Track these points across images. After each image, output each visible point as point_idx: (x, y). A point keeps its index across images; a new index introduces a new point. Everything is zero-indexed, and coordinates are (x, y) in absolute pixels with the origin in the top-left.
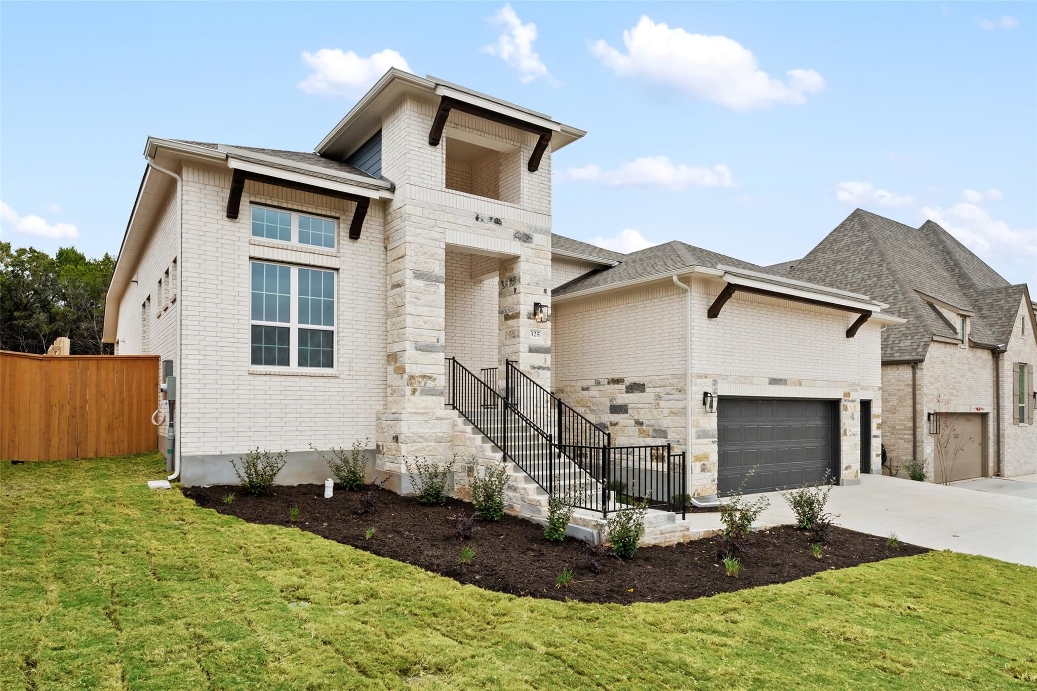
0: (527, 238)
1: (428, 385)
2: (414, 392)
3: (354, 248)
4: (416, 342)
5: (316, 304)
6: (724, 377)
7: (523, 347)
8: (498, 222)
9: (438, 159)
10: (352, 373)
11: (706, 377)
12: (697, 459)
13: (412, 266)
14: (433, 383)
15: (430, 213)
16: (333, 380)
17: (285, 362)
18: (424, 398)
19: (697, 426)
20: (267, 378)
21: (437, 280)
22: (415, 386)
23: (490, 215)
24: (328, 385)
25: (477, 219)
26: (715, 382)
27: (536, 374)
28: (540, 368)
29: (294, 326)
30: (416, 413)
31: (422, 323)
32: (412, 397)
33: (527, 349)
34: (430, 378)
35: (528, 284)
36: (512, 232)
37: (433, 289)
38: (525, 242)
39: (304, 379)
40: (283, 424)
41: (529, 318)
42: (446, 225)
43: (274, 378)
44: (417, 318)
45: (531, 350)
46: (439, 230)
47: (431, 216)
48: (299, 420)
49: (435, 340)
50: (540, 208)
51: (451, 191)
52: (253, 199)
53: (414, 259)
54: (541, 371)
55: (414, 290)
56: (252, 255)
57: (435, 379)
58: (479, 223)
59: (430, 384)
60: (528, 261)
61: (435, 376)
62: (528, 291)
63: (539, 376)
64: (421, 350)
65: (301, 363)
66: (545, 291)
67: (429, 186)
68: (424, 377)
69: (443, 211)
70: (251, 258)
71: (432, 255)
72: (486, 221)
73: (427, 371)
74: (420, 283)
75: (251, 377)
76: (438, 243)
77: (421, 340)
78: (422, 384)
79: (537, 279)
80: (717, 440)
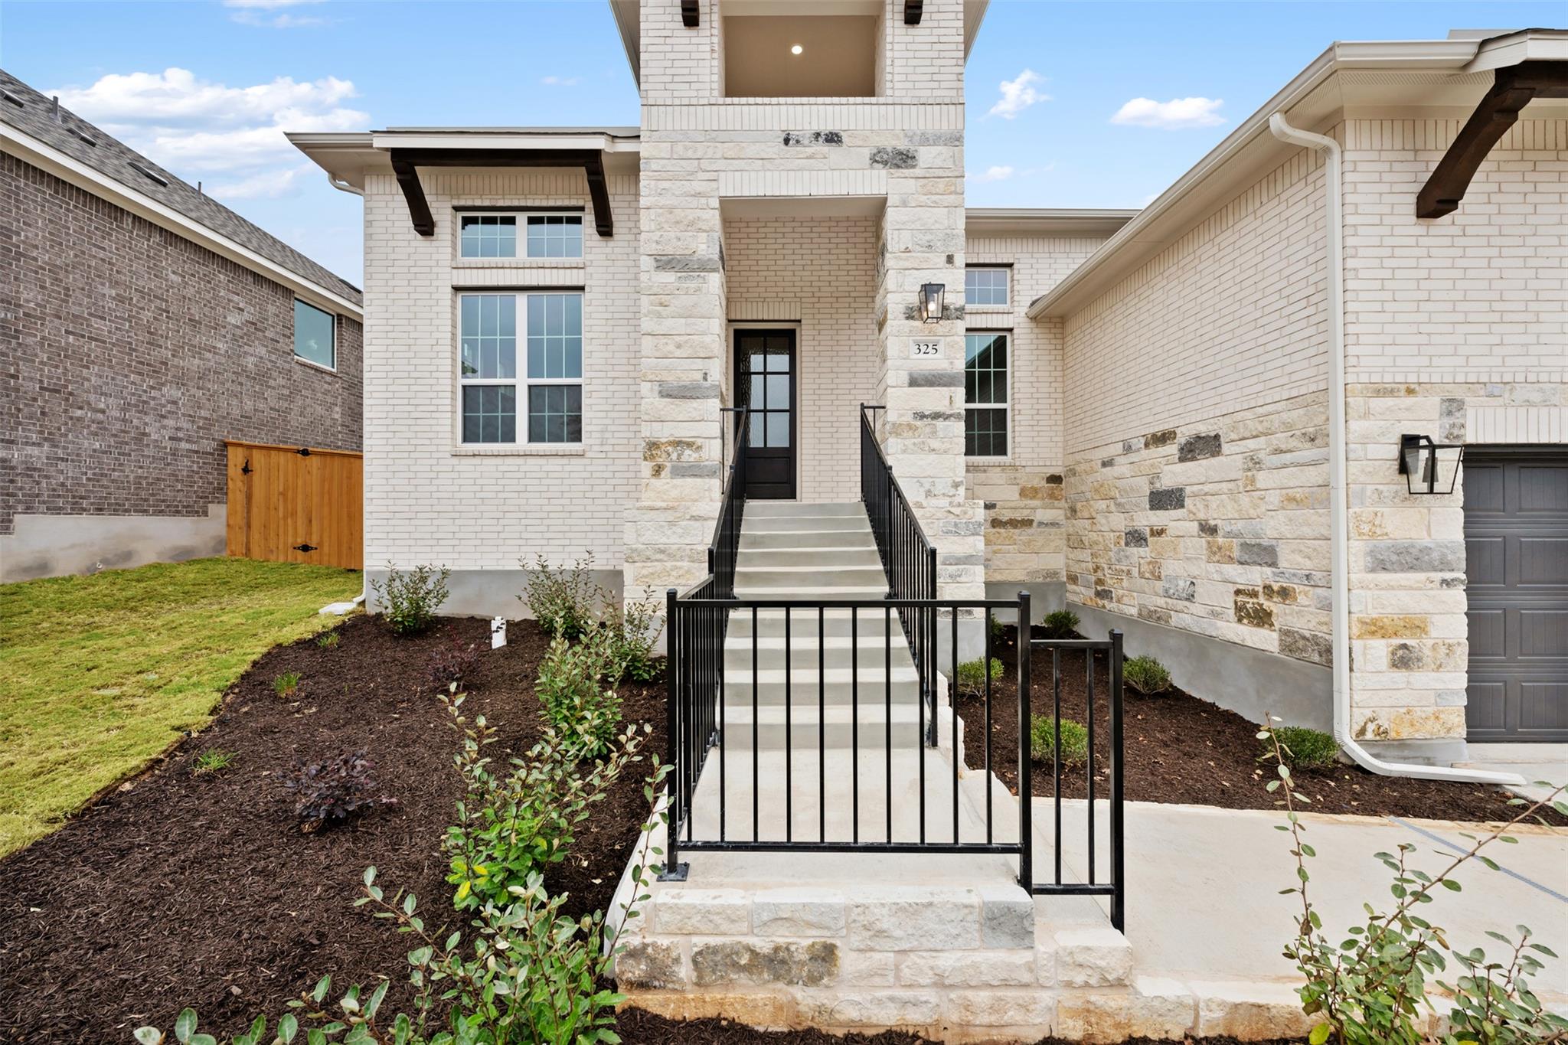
0: (903, 159)
1: (684, 458)
2: (658, 471)
3: (609, 250)
4: (661, 383)
5: (554, 345)
6: (1493, 390)
7: (896, 375)
8: (833, 138)
9: (701, 48)
10: (605, 448)
11: (1410, 392)
12: (1374, 629)
13: (653, 248)
14: (695, 455)
15: (686, 149)
16: (574, 461)
17: (510, 437)
18: (679, 481)
19: (1373, 535)
20: (477, 460)
21: (704, 267)
22: (660, 461)
23: (815, 128)
24: (567, 468)
25: (787, 141)
26: (1453, 406)
27: (928, 430)
28: (936, 416)
29: (522, 382)
30: (652, 509)
31: (671, 347)
32: (653, 481)
33: (907, 381)
34: (689, 445)
35: (907, 250)
36: (867, 153)
37: (692, 285)
38: (898, 166)
39: (531, 461)
40: (500, 529)
41: (910, 317)
42: (721, 164)
43: (487, 461)
44: (663, 340)
45: (913, 382)
46: (708, 176)
47: (690, 154)
48: (523, 522)
49: (699, 376)
50: (936, 93)
51: (736, 100)
52: (456, 203)
53: (656, 236)
54: (940, 423)
55: (655, 290)
56: (456, 283)
57: (699, 448)
58: (792, 149)
59: (689, 455)
60: (905, 204)
61: (699, 442)
62: (907, 264)
63: (934, 433)
64: (669, 396)
65: (532, 438)
66: (950, 259)
67: (685, 101)
68: (677, 443)
69: (713, 141)
70: (457, 289)
71: (691, 224)
72: (806, 142)
73: (684, 432)
74: (669, 277)
75: (455, 460)
76: (703, 200)
77: (670, 378)
78: (674, 456)
79: (928, 237)
80: (1464, 577)
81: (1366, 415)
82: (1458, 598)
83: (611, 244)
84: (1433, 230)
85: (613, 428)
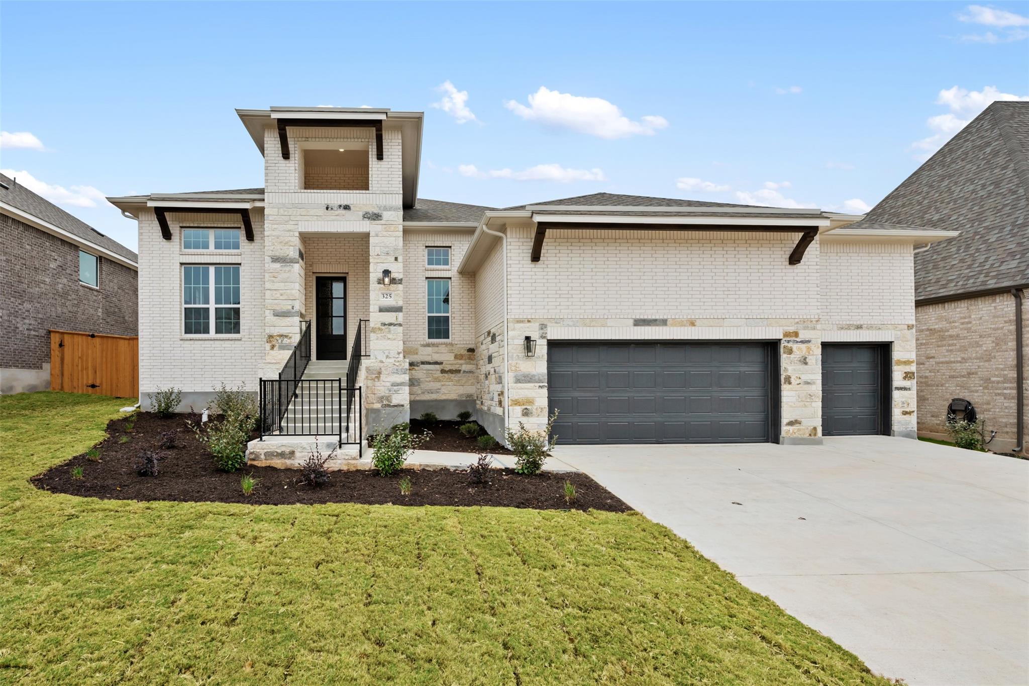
0: (376, 217)
1: (284, 342)
2: (273, 347)
3: (252, 247)
4: (274, 310)
5: (227, 290)
6: (558, 321)
7: (374, 308)
8: (347, 207)
9: (291, 168)
10: (251, 337)
11: (529, 321)
12: (516, 403)
13: (270, 253)
14: (289, 341)
15: (285, 211)
16: (237, 342)
17: (207, 331)
18: (282, 352)
19: (516, 371)
20: (192, 342)
21: (293, 261)
22: (274, 343)
23: (339, 203)
24: (233, 346)
25: (327, 208)
26: (543, 326)
27: (387, 330)
28: (390, 324)
29: (212, 306)
30: (270, 363)
31: (278, 295)
32: (271, 352)
33: (378, 309)
34: (286, 336)
35: (378, 255)
36: (361, 214)
37: (287, 269)
38: (374, 220)
39: (217, 342)
40: (202, 373)
41: (379, 283)
42: (299, 218)
43: (196, 342)
44: (275, 292)
45: (381, 310)
46: (293, 223)
47: (286, 213)
48: (213, 370)
49: (290, 307)
50: (390, 189)
51: (309, 191)
52: (181, 225)
53: (272, 248)
54: (392, 327)
55: (271, 271)
56: (181, 261)
57: (290, 338)
58: (329, 212)
59: (286, 341)
60: (377, 236)
61: (290, 335)
62: (378, 261)
63: (390, 331)
64: (277, 316)
65: (217, 332)
66: (396, 259)
67: (284, 191)
68: (281, 336)
69: (296, 208)
70: (182, 264)
71: (286, 243)
72: (335, 209)
73: (284, 331)
74: (277, 266)
75: (182, 342)
76: (292, 233)
77: (278, 308)
78: (280, 341)
79: (387, 249)
80: (546, 385)
81: (514, 329)
82: (545, 392)
83: (253, 244)
84: (537, 266)
85: (253, 328)
